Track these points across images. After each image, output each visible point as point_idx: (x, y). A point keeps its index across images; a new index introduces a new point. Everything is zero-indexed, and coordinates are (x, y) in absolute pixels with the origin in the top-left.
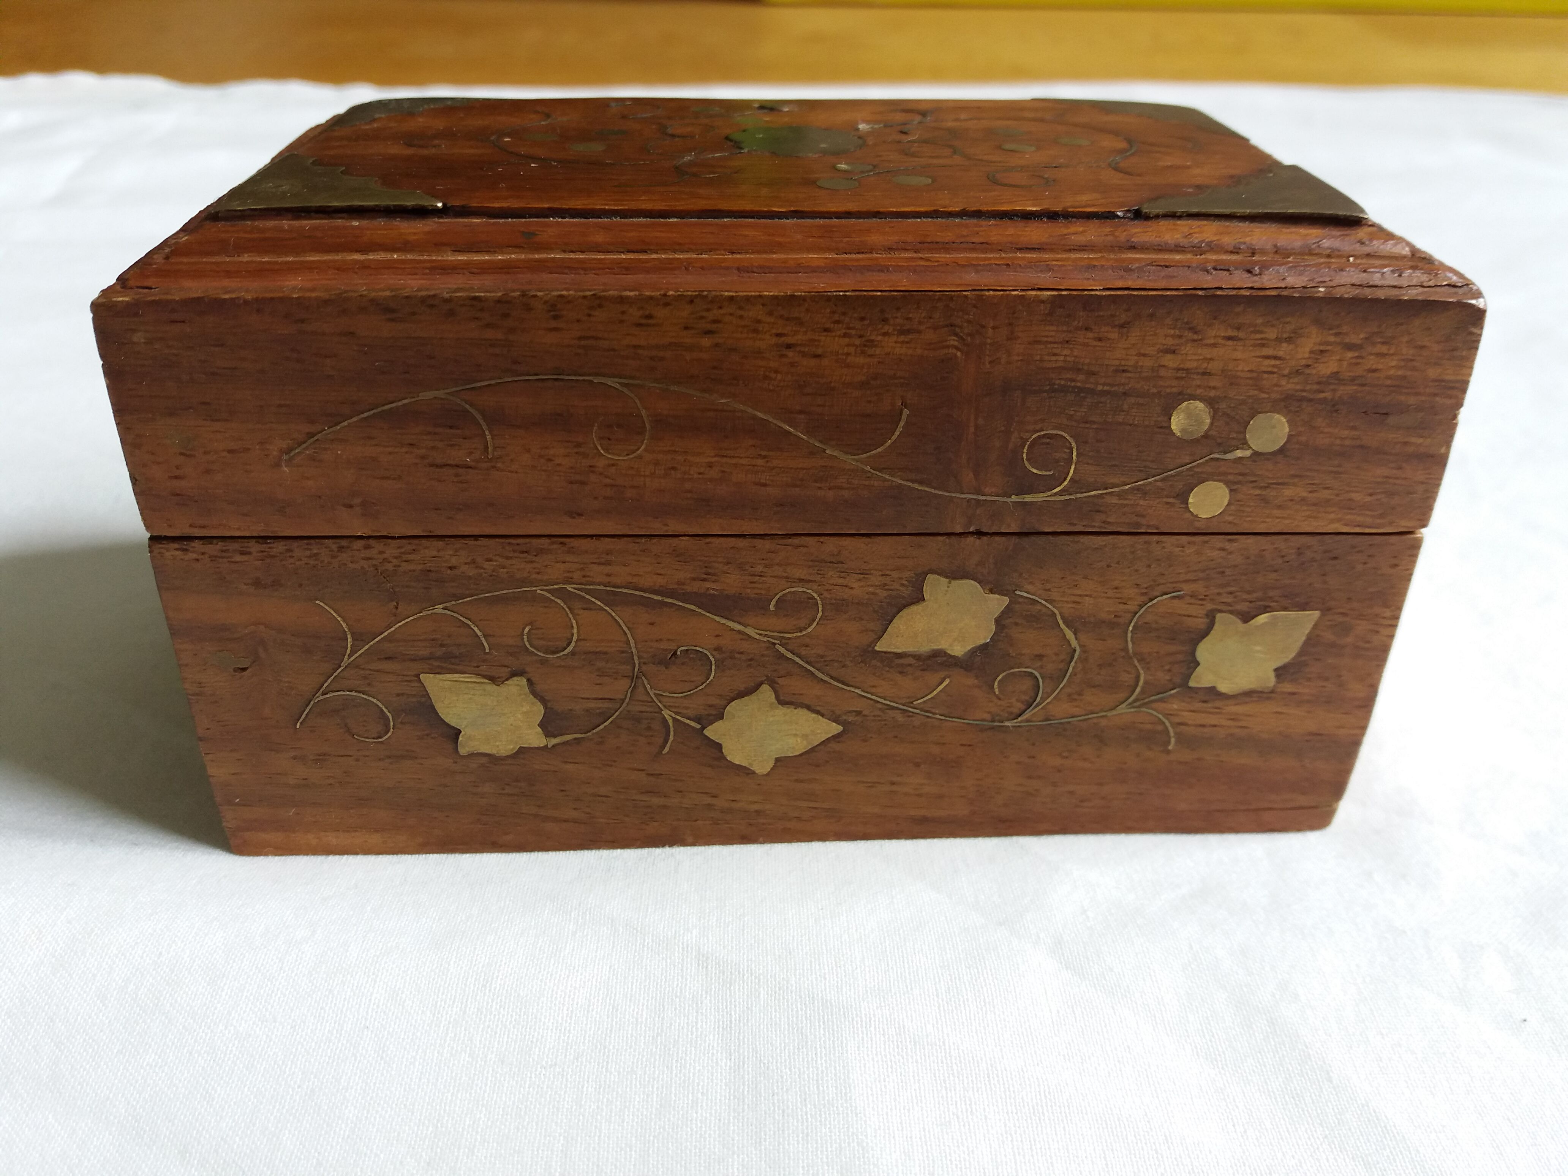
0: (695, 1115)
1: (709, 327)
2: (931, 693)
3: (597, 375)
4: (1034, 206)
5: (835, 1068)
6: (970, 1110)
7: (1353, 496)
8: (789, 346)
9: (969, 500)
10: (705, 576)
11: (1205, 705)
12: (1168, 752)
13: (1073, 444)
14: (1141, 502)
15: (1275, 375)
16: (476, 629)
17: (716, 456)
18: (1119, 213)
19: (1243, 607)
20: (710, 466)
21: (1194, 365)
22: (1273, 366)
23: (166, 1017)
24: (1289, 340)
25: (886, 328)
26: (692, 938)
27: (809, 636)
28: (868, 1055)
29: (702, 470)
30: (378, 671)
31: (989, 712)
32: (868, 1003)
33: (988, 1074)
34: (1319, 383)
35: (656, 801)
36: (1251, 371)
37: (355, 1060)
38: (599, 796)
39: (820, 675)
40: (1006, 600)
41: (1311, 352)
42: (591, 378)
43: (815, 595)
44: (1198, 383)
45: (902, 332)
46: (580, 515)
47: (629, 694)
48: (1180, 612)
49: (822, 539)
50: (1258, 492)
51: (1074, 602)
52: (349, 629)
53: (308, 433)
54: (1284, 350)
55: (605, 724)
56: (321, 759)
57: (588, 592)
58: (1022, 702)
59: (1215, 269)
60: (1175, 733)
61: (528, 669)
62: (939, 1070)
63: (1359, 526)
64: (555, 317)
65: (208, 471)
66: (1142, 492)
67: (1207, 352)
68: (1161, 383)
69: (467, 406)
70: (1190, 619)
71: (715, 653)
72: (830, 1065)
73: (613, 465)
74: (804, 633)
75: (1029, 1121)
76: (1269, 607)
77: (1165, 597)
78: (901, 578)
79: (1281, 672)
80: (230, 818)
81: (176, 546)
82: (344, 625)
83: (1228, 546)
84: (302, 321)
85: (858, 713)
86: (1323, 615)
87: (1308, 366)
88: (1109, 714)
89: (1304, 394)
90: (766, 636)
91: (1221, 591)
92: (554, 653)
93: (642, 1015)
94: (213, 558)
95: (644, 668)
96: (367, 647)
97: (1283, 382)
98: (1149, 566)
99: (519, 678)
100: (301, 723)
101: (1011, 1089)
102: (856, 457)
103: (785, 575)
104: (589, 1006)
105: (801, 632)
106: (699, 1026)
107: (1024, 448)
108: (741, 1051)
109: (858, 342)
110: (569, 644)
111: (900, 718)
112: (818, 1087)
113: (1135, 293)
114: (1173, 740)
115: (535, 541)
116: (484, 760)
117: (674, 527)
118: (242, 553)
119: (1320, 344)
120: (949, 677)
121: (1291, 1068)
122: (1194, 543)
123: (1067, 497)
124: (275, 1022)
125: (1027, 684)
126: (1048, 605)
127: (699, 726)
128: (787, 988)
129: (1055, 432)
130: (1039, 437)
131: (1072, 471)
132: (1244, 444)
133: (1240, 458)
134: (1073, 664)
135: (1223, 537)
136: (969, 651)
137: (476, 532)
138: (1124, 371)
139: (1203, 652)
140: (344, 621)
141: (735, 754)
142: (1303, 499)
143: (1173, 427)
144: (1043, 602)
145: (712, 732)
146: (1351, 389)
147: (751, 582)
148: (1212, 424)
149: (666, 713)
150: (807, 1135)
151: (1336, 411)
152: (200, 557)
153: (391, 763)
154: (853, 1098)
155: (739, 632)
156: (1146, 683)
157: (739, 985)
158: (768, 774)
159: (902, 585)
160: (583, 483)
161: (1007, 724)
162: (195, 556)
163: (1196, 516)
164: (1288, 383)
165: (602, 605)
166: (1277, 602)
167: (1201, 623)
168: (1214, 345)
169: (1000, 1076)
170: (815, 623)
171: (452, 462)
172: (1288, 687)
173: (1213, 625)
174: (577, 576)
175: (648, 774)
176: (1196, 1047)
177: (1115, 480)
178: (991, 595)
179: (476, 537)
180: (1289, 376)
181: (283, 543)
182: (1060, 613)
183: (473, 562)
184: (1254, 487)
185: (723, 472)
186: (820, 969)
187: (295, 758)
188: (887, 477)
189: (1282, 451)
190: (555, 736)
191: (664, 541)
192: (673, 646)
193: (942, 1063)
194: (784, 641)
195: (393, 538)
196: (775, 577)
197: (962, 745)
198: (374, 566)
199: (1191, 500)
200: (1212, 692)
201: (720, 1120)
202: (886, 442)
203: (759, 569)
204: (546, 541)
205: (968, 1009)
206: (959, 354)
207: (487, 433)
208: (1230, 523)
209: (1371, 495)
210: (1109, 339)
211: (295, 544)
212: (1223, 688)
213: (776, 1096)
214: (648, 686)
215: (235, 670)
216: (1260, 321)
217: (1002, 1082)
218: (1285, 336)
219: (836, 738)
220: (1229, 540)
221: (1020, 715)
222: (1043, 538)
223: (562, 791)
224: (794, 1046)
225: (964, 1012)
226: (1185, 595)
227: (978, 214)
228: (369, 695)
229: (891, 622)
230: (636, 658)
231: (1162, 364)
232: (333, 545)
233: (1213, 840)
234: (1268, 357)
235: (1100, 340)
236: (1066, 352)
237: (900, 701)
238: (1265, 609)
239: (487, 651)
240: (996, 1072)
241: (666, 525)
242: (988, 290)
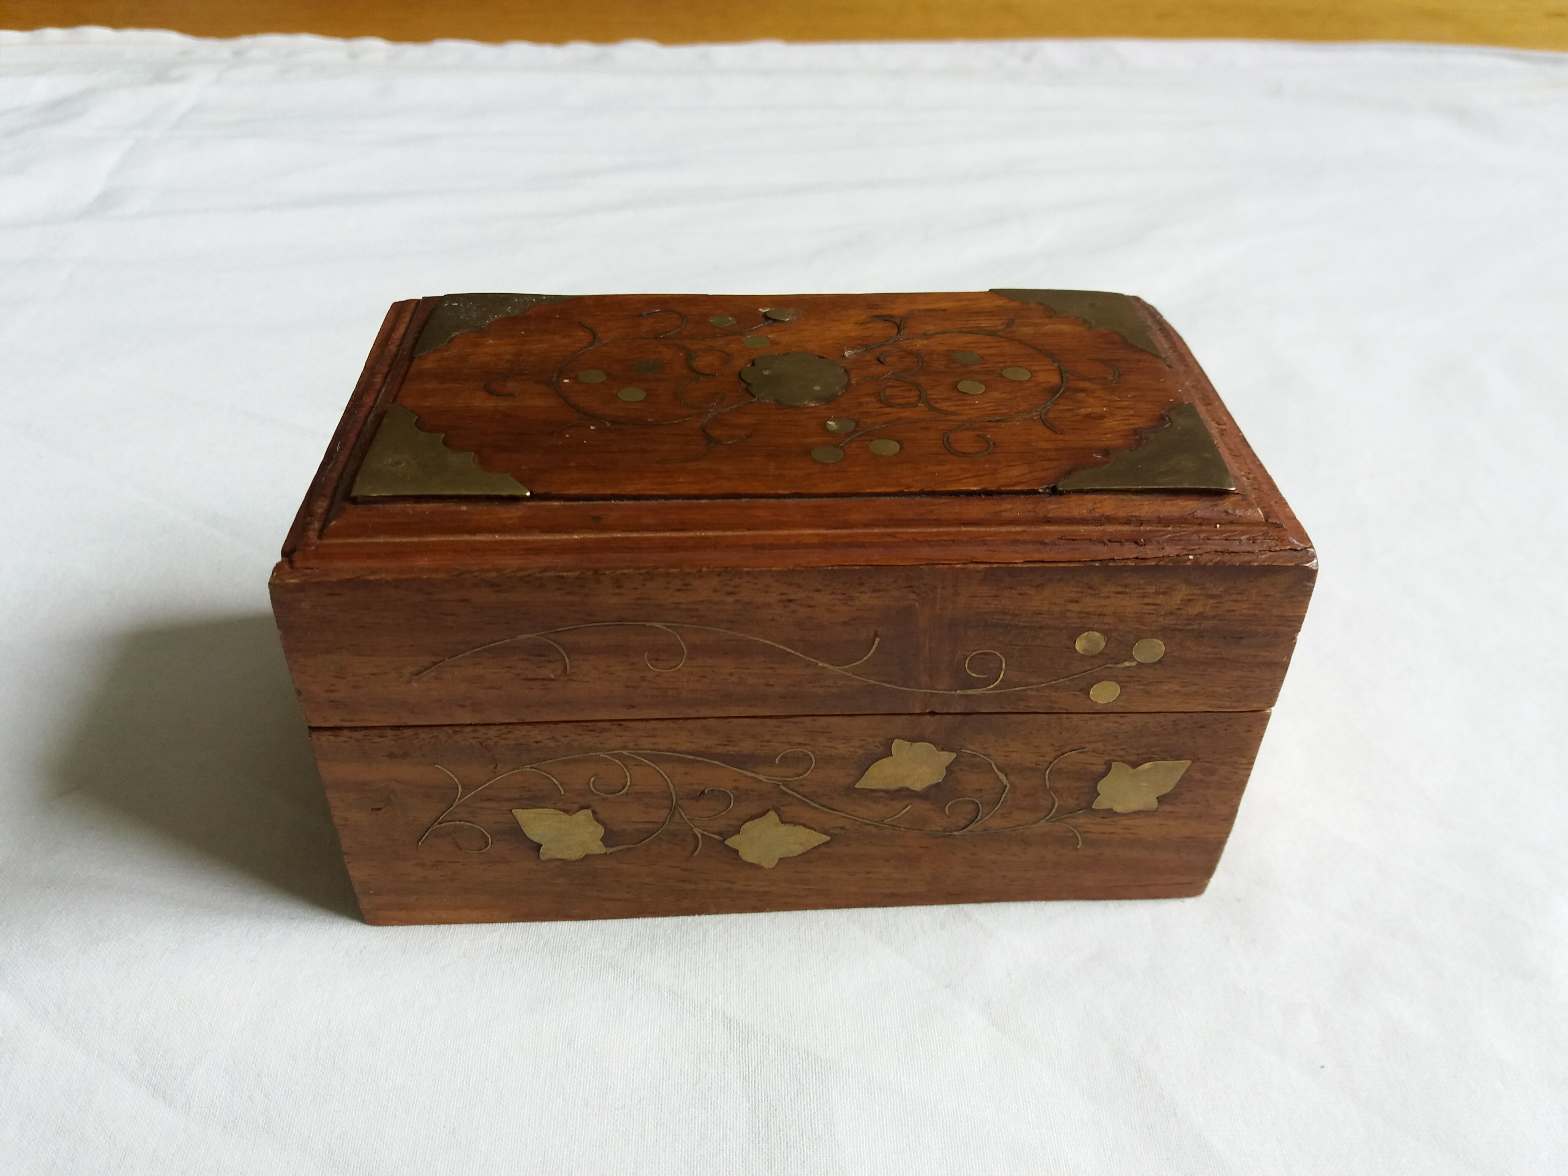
0: (725, 1146)
1: (731, 590)
2: (897, 814)
3: (648, 621)
4: (975, 485)
5: (823, 1110)
6: (918, 1141)
7: (1216, 689)
8: (790, 601)
9: (925, 693)
10: (727, 743)
11: (1105, 820)
12: (1077, 850)
13: (1003, 659)
14: (1054, 694)
15: (1155, 615)
16: (554, 780)
17: (735, 668)
18: (1040, 491)
19: (1133, 758)
20: (731, 674)
21: (1092, 609)
22: (1152, 609)
23: (342, 1073)
24: (1164, 593)
25: (862, 589)
26: (718, 1003)
27: (804, 779)
28: (847, 1099)
29: (726, 677)
30: (481, 808)
31: (941, 826)
32: (847, 1058)
33: (932, 1113)
34: (1187, 619)
35: (688, 886)
36: (1136, 613)
37: (482, 1105)
38: (645, 884)
39: (813, 804)
40: (954, 755)
41: (1181, 600)
42: (644, 623)
43: (810, 753)
44: (1096, 620)
45: (874, 591)
46: (634, 707)
47: (668, 820)
48: (1086, 762)
49: (815, 718)
50: (1142, 687)
51: (1005, 756)
52: (460, 782)
53: (432, 662)
54: (1160, 599)
55: (651, 838)
56: (437, 864)
57: (638, 755)
58: (967, 820)
59: (1110, 541)
60: (1082, 838)
61: (592, 804)
62: (897, 1110)
63: (1220, 707)
64: (618, 587)
65: (355, 687)
66: (1056, 688)
67: (1103, 602)
68: (1068, 621)
69: (552, 643)
70: (1093, 765)
71: (734, 791)
72: (820, 1108)
73: (659, 675)
74: (801, 777)
75: (959, 1149)
76: (1152, 758)
77: (1073, 752)
78: (874, 742)
79: (1160, 799)
80: (365, 903)
81: (330, 733)
82: (456, 780)
83: (1120, 720)
84: (430, 593)
85: (843, 828)
86: (1193, 762)
87: (1179, 609)
88: (1032, 826)
89: (1177, 626)
90: (772, 780)
91: (1115, 748)
92: (612, 794)
93: (684, 1067)
94: (358, 740)
95: (680, 802)
96: (473, 793)
97: (1161, 619)
98: (1061, 733)
99: (586, 810)
100: (422, 842)
101: (948, 1125)
102: (841, 667)
103: (786, 741)
104: (646, 1060)
105: (799, 776)
106: (726, 1076)
107: (966, 660)
108: (757, 1096)
109: (841, 597)
110: (624, 788)
111: (874, 830)
112: (811, 1125)
113: (1047, 565)
114: (1080, 843)
115: (600, 724)
116: (559, 863)
117: (704, 712)
118: (380, 737)
119: (1188, 595)
120: (911, 804)
121: (1148, 1106)
122: (1095, 718)
123: (999, 691)
124: (421, 1075)
125: (971, 807)
126: (986, 758)
127: (721, 838)
128: (789, 1046)
129: (989, 651)
130: (977, 654)
131: (1002, 675)
132: (1131, 658)
133: (1128, 667)
134: (1004, 794)
135: (1116, 714)
136: (927, 787)
137: (556, 720)
138: (1040, 614)
139: (1102, 786)
140: (456, 777)
141: (748, 855)
142: (1177, 692)
143: (1077, 648)
144: (982, 756)
145: (731, 842)
146: (1211, 623)
147: (761, 746)
148: (1106, 645)
149: (697, 831)
150: (804, 1162)
151: (1202, 637)
152: (348, 740)
153: (489, 866)
154: (836, 1133)
155: (752, 778)
156: (1059, 806)
157: (754, 1043)
158: (773, 868)
159: (875, 746)
160: (637, 687)
161: (955, 833)
162: (345, 739)
163: (1096, 702)
164: (1164, 619)
165: (649, 763)
166: (1158, 755)
167: (1101, 768)
168: (1108, 597)
169: (940, 1114)
170: (809, 771)
171: (540, 677)
172: (1167, 808)
173: (1110, 770)
174: (631, 745)
175: (683, 870)
176: (1082, 1088)
177: (1035, 681)
178: (943, 753)
179: (556, 723)
180: (1165, 615)
181: (412, 729)
182: (995, 763)
183: (554, 738)
184: (1139, 685)
185: (741, 678)
186: (813, 1030)
187: (416, 864)
188: (864, 679)
189: (1160, 662)
190: (612, 847)
191: (695, 722)
192: (702, 788)
193: (899, 1104)
194: (786, 783)
195: (495, 725)
196: (779, 742)
197: (921, 847)
198: (479, 742)
199: (1091, 693)
200: (1110, 812)
201: (742, 1150)
202: (863, 658)
203: (767, 737)
204: (609, 724)
205: (919, 1061)
206: (917, 604)
207: (566, 658)
208: (1121, 706)
209: (1229, 688)
210: (1028, 594)
211: (420, 731)
212: (1118, 809)
213: (782, 1131)
214: (683, 814)
215: (372, 810)
216: (1142, 582)
217: (941, 1119)
218: (1161, 590)
219: (826, 844)
220: (1121, 717)
221: (965, 828)
222: (980, 716)
223: (617, 881)
224: (794, 1092)
225: (916, 1063)
226: (1088, 751)
227: (933, 494)
228: (474, 824)
229: (867, 770)
230: (674, 796)
231: (1069, 608)
232: (450, 731)
233: (1112, 906)
234: (1148, 604)
235: (1021, 594)
236: (996, 602)
237: (874, 820)
238: (1150, 760)
239: (563, 793)
240: (937, 1111)
241: (698, 711)
242: (938, 564)
